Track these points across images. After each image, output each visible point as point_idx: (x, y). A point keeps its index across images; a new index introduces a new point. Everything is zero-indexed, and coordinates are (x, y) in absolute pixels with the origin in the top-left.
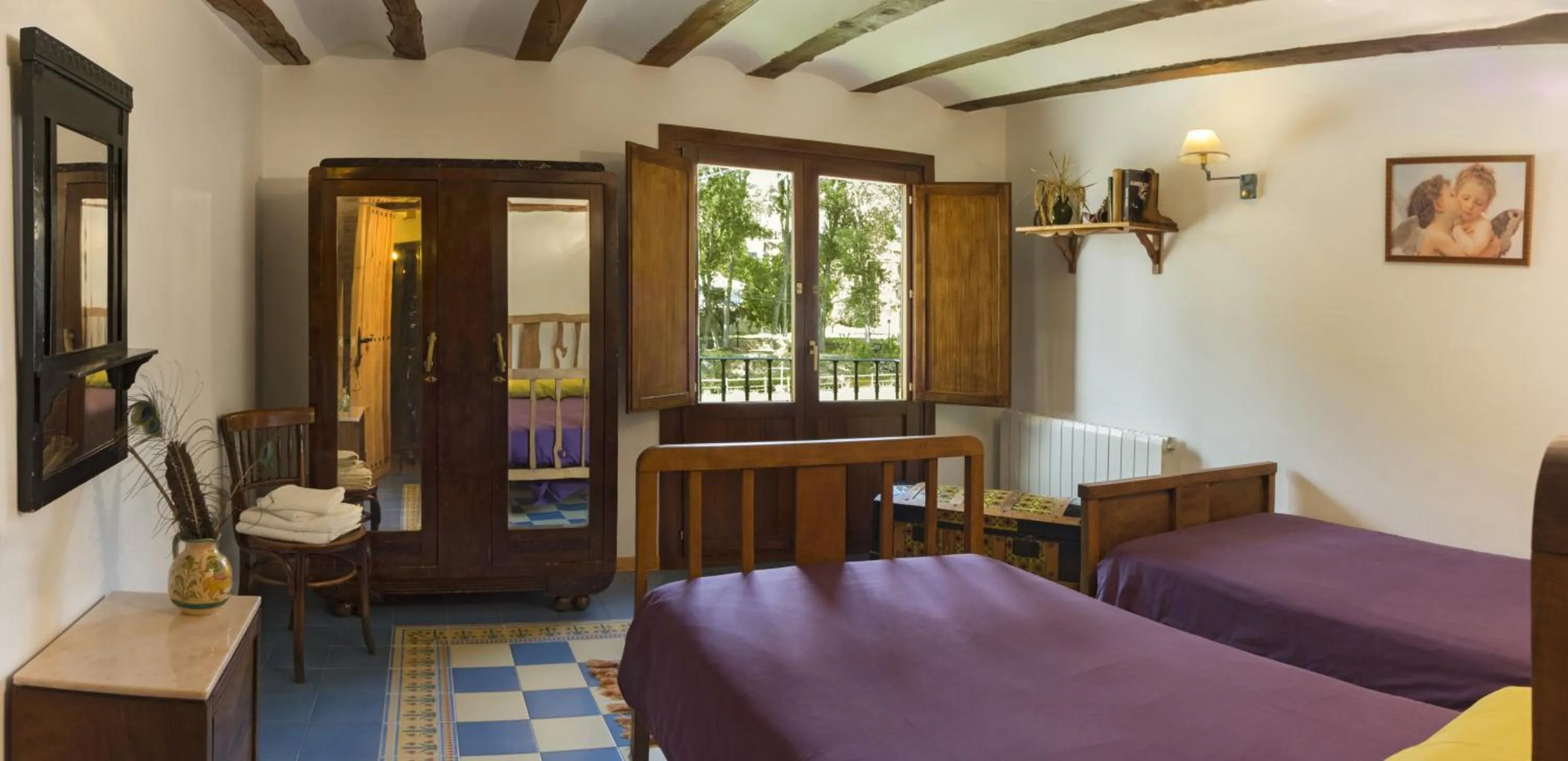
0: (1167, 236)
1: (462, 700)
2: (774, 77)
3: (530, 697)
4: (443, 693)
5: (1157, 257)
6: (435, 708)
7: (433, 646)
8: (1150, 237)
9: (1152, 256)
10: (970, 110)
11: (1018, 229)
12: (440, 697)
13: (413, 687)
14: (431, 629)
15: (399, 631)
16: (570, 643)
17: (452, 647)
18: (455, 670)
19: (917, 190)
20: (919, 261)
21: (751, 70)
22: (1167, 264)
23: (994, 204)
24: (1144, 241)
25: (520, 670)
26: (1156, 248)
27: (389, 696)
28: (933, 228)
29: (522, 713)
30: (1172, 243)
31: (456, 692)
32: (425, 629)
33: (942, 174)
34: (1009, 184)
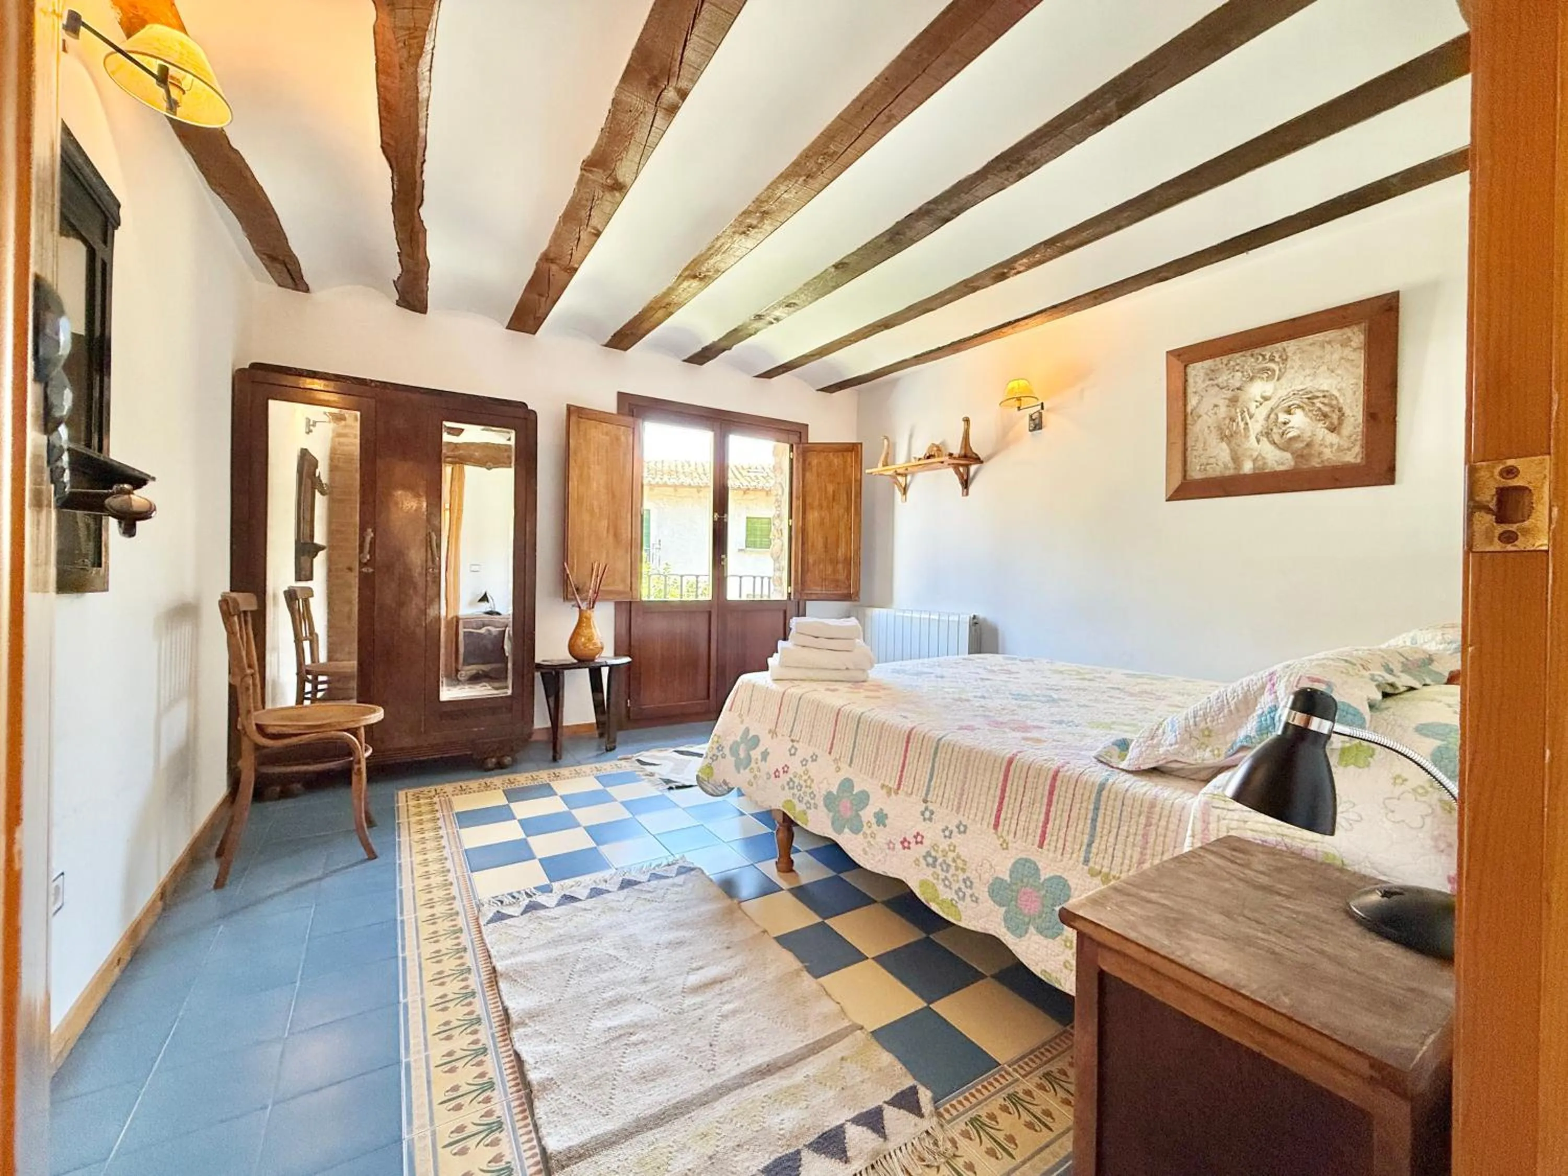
0: (973, 468)
1: (464, 832)
2: (702, 364)
3: (524, 823)
4: (450, 831)
5: (966, 484)
6: (444, 842)
7: (436, 799)
8: (961, 469)
9: (962, 483)
10: (834, 392)
11: (867, 471)
12: (447, 833)
13: (422, 831)
14: (432, 788)
15: (402, 794)
16: (552, 784)
17: (453, 799)
18: (457, 814)
19: (797, 448)
20: (798, 498)
21: (686, 358)
22: (972, 488)
23: (850, 457)
24: (957, 472)
25: (512, 805)
26: (965, 477)
27: (399, 842)
28: (808, 474)
29: (519, 834)
30: (976, 473)
31: (460, 828)
32: (426, 789)
33: (814, 437)
34: (861, 444)
